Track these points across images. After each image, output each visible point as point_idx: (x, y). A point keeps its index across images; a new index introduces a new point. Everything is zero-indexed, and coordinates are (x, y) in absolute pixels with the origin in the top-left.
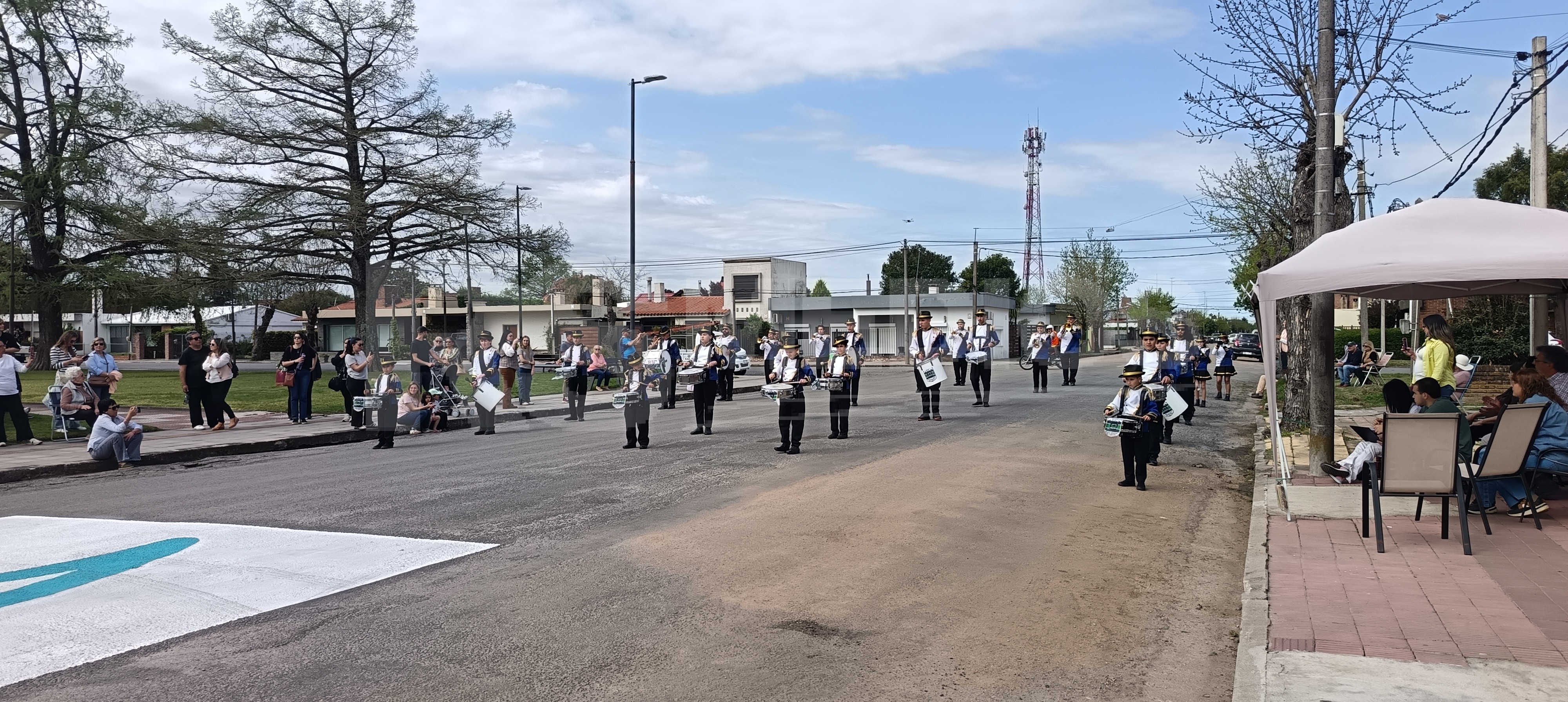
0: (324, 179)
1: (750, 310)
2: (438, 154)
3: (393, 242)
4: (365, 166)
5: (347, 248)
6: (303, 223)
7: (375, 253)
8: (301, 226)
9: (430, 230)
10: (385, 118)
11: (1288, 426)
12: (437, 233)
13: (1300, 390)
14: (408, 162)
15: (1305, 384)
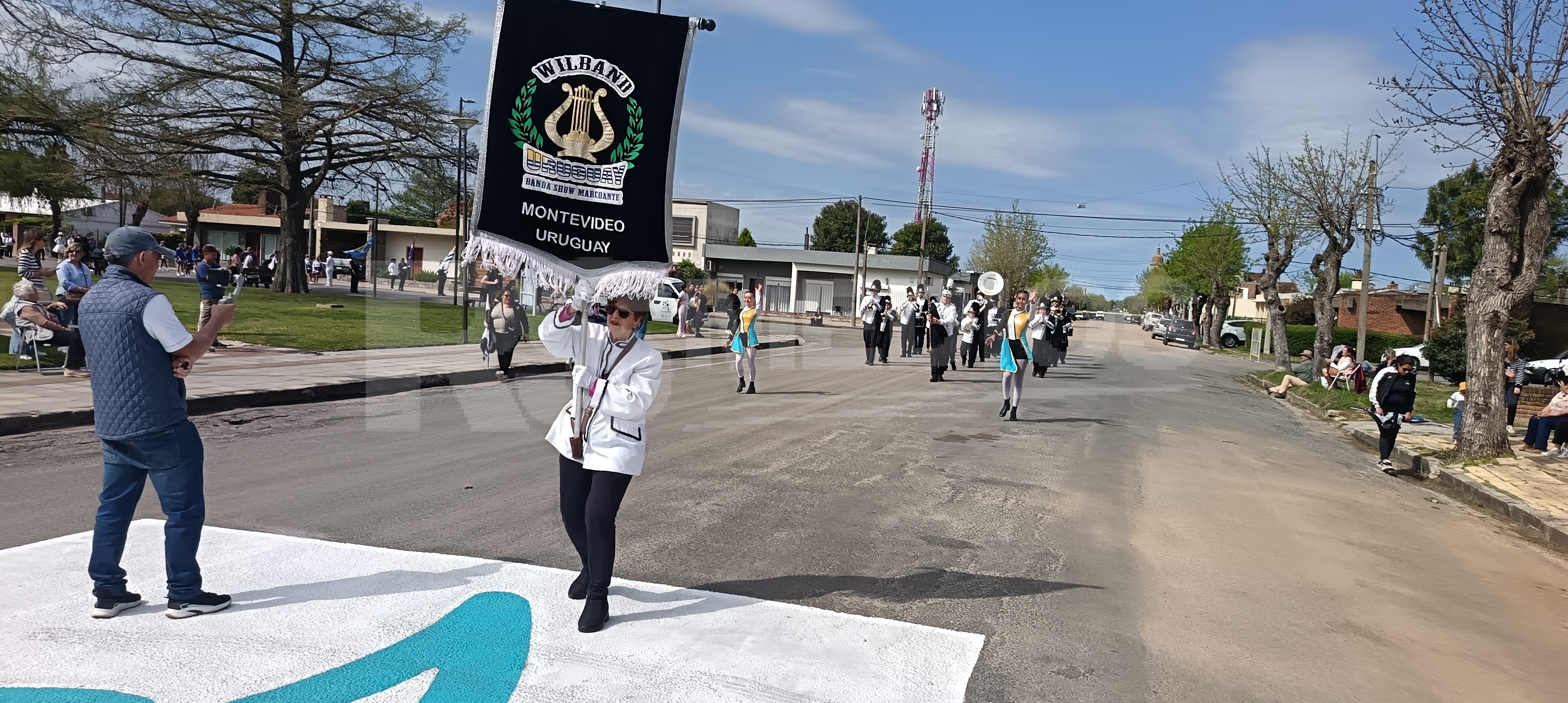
1: (682, 254)
2: (393, 53)
3: (332, 149)
4: (301, 59)
5: (278, 151)
7: (307, 159)
8: (228, 120)
9: (374, 139)
10: (329, 6)
11: (1468, 453)
12: (384, 143)
13: (1483, 416)
14: (357, 59)
15: (1490, 409)
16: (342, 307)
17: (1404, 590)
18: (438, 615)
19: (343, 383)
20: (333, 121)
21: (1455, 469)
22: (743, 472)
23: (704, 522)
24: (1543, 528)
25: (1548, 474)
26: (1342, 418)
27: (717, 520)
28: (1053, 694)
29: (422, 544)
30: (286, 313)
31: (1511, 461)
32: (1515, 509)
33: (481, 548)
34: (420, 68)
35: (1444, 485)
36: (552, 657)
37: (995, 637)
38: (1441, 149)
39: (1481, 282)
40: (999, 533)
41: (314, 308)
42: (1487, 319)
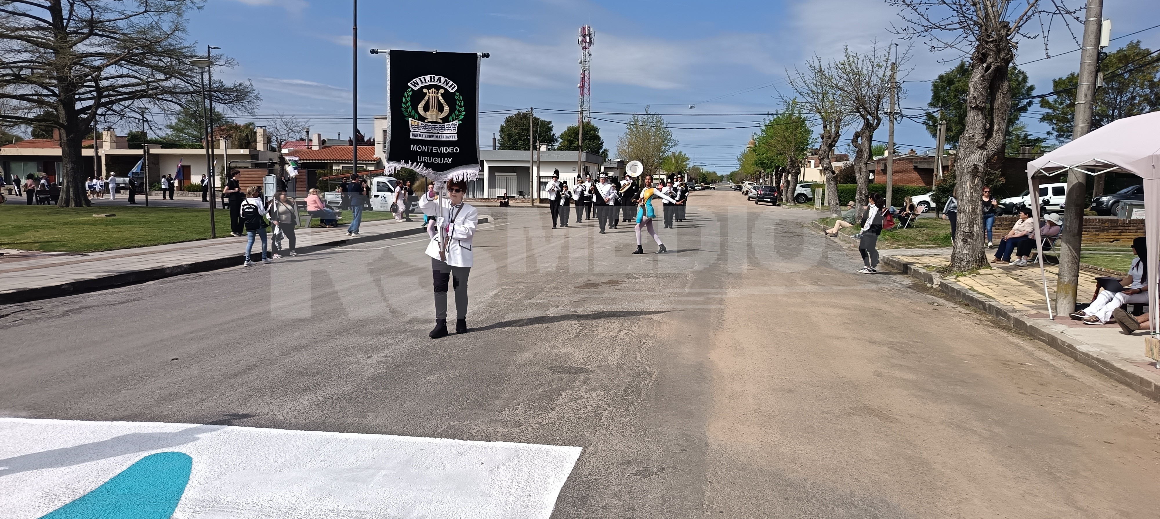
0: (23, 29)
2: (144, 11)
3: (100, 90)
4: (69, 19)
5: (54, 94)
6: (11, 68)
7: (80, 100)
8: (8, 71)
9: (135, 81)
11: (959, 267)
12: (144, 84)
13: (969, 240)
14: (116, 18)
15: (973, 235)
16: (114, 215)
17: (909, 376)
18: (103, 480)
19: (98, 278)
20: (99, 69)
21: (950, 280)
22: (415, 328)
23: (370, 372)
24: (1009, 318)
25: (1013, 278)
27: (381, 370)
28: (629, 493)
29: (113, 414)
30: (65, 223)
31: (988, 271)
32: (990, 305)
33: (165, 413)
34: (167, 22)
35: (943, 292)
36: (198, 509)
37: (591, 448)
38: (936, 49)
39: (965, 144)
40: (610, 358)
41: (91, 218)
42: (970, 171)
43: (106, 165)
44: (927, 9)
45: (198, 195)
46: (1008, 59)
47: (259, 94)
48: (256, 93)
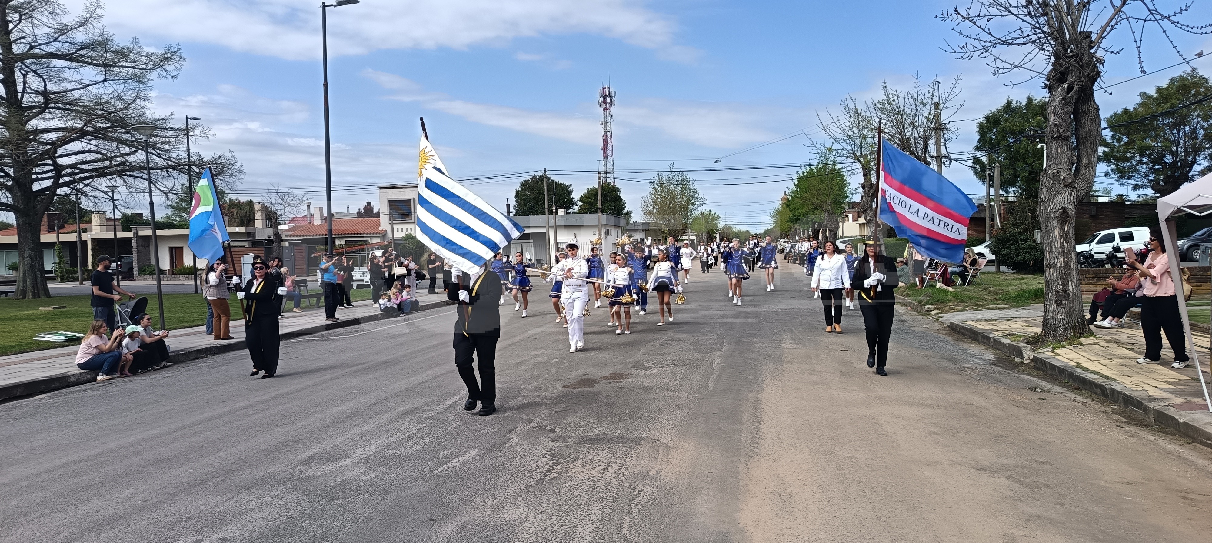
2: (105, 80)
3: (58, 169)
4: (24, 92)
5: (7, 175)
7: (38, 180)
9: (98, 156)
10: (44, 44)
11: (1055, 337)
12: (107, 160)
13: (1064, 302)
14: (73, 88)
15: (1069, 295)
20: (56, 145)
21: (1046, 353)
24: (1146, 409)
25: (1127, 348)
26: (937, 311)
31: (1092, 340)
32: (1113, 391)
35: (1039, 369)
38: (1000, 71)
39: (1049, 183)
40: (580, 529)
41: (36, 312)
42: (1057, 215)
43: (92, 250)
44: (988, 21)
45: (190, 278)
46: (1093, 76)
47: (241, 166)
48: (238, 165)
